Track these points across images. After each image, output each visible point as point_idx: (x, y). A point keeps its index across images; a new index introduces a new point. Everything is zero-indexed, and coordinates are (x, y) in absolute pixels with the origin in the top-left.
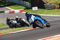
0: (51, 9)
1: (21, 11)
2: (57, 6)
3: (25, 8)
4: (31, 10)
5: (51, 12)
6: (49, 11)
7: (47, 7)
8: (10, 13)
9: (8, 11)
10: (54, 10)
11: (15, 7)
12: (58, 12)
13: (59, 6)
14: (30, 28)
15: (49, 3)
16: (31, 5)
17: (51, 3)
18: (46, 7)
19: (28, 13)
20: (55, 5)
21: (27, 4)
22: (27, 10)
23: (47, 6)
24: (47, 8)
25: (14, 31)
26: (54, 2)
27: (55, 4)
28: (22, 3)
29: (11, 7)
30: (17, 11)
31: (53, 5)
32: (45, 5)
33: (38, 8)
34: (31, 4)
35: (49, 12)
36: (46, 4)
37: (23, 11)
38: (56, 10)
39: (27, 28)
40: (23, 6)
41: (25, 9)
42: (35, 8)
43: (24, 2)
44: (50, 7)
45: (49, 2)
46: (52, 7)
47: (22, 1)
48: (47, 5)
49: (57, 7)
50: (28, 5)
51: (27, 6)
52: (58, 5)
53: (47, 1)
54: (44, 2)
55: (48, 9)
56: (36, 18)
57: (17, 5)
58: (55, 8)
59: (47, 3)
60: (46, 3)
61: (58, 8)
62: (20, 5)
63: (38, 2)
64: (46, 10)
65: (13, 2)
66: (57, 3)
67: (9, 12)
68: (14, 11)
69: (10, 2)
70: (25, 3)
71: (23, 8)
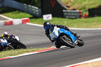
0: (74, 17)
1: (24, 22)
2: (84, 13)
3: (31, 16)
4: (40, 19)
5: (74, 23)
6: (71, 21)
7: (68, 15)
8: (6, 24)
9: (3, 21)
10: (79, 19)
11: (13, 15)
12: (87, 23)
13: (87, 13)
14: (39, 49)
15: (71, 8)
16: (40, 12)
17: (75, 8)
18: (66, 14)
19: (48, 23)
20: (81, 11)
21: (34, 10)
22: (34, 19)
23: (67, 12)
24: (67, 17)
25: (11, 55)
26: (80, 5)
27: (81, 9)
28: (26, 7)
29: (7, 14)
30: (17, 21)
31: (78, 11)
32: (64, 11)
33: (53, 16)
34: (40, 10)
35: (71, 23)
36: (65, 9)
37: (27, 21)
38: (83, 19)
39: (34, 49)
40: (28, 12)
41: (30, 18)
42: (48, 15)
43: (30, 6)
44: (73, 14)
45: (72, 6)
46: (76, 14)
47: (25, 5)
48: (69, 11)
49: (84, 15)
50: (36, 12)
51: (34, 12)
52: (86, 11)
53: (68, 5)
54: (63, 6)
55: (69, 18)
56: (61, 32)
57: (17, 12)
58: (80, 17)
59: (68, 8)
60: (66, 7)
61: (86, 17)
62: (23, 11)
63: (53, 6)
64: (66, 19)
65: (10, 7)
66: (84, 8)
67: (4, 24)
68: (12, 21)
69: (5, 6)
70: (30, 9)
71: (27, 16)
